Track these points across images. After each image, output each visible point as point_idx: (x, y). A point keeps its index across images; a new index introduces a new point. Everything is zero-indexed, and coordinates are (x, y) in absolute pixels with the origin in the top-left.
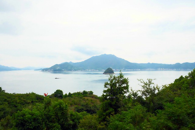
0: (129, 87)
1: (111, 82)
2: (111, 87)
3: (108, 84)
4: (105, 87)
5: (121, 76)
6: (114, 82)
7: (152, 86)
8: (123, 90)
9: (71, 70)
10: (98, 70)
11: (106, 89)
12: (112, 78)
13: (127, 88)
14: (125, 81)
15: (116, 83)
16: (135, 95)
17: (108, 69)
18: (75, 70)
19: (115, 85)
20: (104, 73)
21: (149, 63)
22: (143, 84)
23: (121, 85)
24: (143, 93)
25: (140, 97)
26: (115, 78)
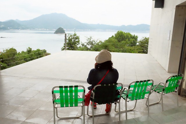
0: (80, 41)
2: (69, 41)
5: (75, 35)
6: (70, 38)
7: (92, 40)
8: (76, 43)
9: (18, 29)
12: (69, 36)
13: (78, 42)
14: (77, 38)
15: (72, 39)
16: (83, 45)
17: (59, 28)
18: (23, 29)
19: (71, 40)
20: (55, 33)
22: (87, 39)
23: (75, 40)
24: (87, 44)
25: (86, 46)
26: (71, 36)
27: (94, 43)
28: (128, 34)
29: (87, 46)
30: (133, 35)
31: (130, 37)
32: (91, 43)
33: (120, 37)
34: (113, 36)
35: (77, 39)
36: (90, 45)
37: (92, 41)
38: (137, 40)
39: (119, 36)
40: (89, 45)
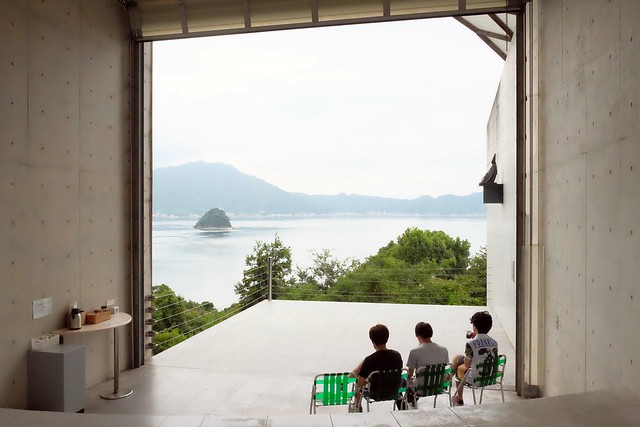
0: (292, 263)
1: (259, 254)
2: (259, 264)
3: (254, 259)
4: (248, 263)
5: (277, 244)
6: (264, 254)
8: (280, 269)
10: (175, 215)
11: (249, 268)
13: (288, 265)
14: (284, 253)
15: (267, 256)
16: (302, 275)
17: (211, 212)
20: (195, 227)
21: (342, 195)
22: (316, 258)
23: (278, 260)
24: (316, 272)
25: (311, 278)
26: (265, 247)
27: (335, 269)
28: (439, 236)
29: (317, 278)
30: (455, 239)
31: (445, 247)
32: (327, 269)
33: (413, 248)
34: (391, 244)
35: (282, 257)
36: (325, 277)
37: (330, 264)
38: (468, 254)
39: (411, 245)
40: (320, 275)
